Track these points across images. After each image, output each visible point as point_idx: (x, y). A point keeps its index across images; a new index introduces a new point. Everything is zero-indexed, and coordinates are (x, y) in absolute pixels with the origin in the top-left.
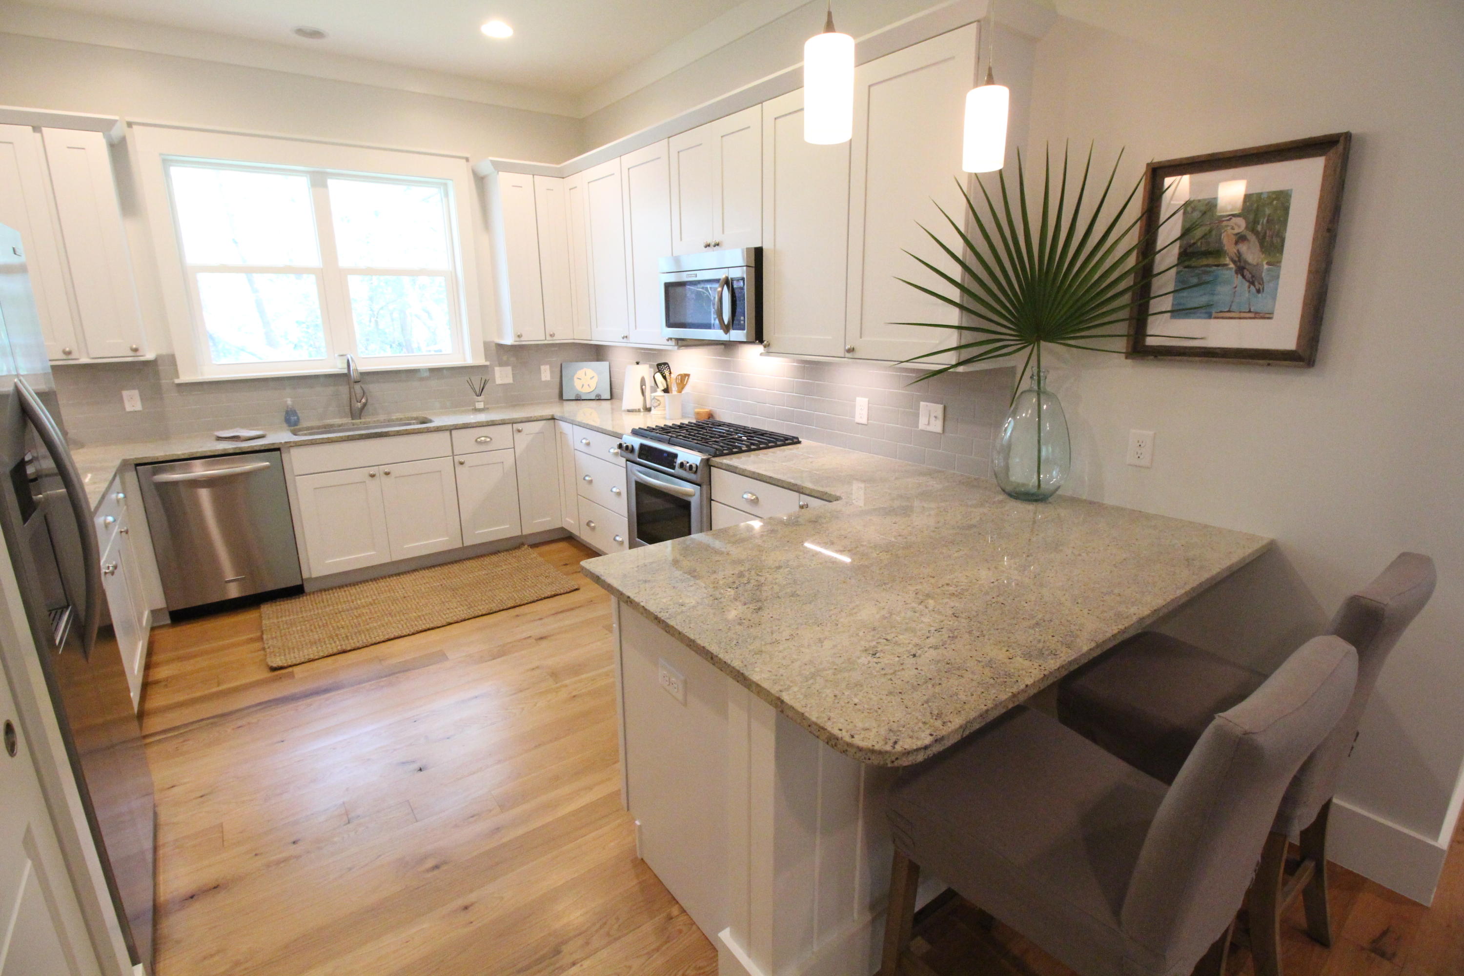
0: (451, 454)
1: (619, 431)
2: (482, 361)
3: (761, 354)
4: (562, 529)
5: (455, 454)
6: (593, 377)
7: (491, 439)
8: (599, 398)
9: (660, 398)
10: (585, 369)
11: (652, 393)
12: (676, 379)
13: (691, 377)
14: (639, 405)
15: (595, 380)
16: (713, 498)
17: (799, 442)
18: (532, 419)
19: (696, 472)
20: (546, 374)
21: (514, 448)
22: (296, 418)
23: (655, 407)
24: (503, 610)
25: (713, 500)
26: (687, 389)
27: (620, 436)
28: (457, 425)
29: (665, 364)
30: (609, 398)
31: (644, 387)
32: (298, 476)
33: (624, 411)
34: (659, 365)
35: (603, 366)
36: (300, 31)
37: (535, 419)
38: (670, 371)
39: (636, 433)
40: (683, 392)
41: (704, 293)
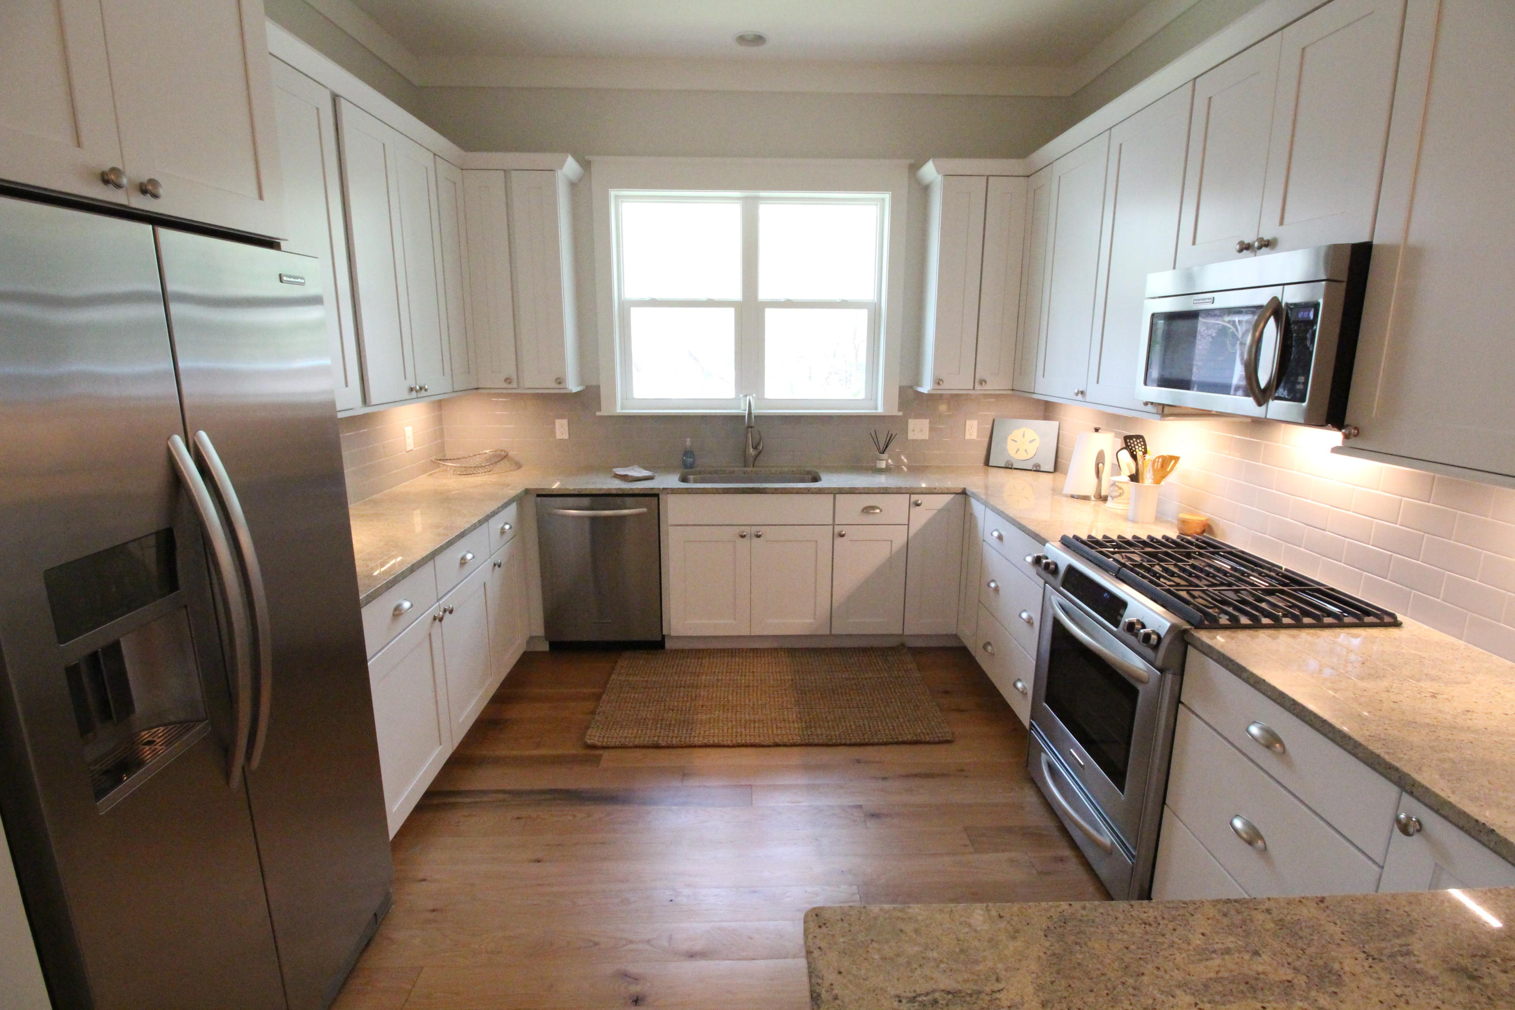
0: (831, 522)
1: (1043, 534)
2: (895, 412)
3: (1336, 450)
4: (956, 637)
5: (836, 523)
6: (1034, 440)
7: (881, 511)
8: (1038, 468)
9: (1124, 486)
10: (1024, 429)
11: (1113, 474)
12: (1154, 462)
13: (1180, 461)
14: (1091, 491)
15: (1036, 444)
16: (1182, 699)
17: (1396, 624)
18: (936, 491)
19: (1156, 648)
20: (973, 430)
21: (908, 525)
22: (691, 460)
23: (1113, 498)
24: (845, 745)
25: (1182, 703)
26: (1171, 478)
27: (1043, 541)
28: (842, 488)
29: (1139, 437)
30: (1052, 470)
31: (1100, 465)
32: (672, 525)
33: (1066, 496)
34: (1127, 438)
35: (1050, 427)
36: (742, 39)
37: (939, 492)
38: (1145, 449)
39: (1068, 543)
40: (1162, 483)
41: (1229, 328)
